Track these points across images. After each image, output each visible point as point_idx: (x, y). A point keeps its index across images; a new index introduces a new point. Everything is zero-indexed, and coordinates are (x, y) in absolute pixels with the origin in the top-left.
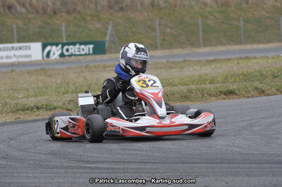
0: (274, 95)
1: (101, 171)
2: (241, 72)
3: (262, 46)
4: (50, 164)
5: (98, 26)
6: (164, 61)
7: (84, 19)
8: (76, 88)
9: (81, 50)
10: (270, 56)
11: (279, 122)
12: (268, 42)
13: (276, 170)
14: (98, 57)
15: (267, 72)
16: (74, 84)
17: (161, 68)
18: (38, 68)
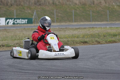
0: (104, 44)
1: (29, 74)
2: (90, 34)
3: (99, 23)
4: (8, 70)
5: (30, 11)
6: (58, 28)
7: (24, 9)
8: (20, 38)
9: (22, 21)
10: (103, 27)
11: (106, 56)
12: (102, 21)
13: (104, 76)
14: (29, 25)
15: (101, 34)
16: (19, 36)
17: (56, 31)
18: (4, 29)
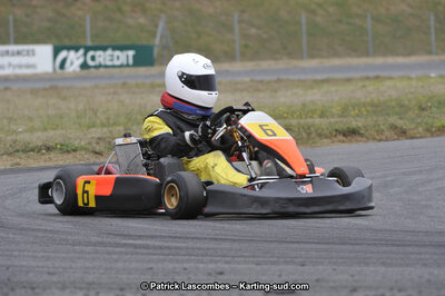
0: (421, 137)
1: (151, 251)
2: (369, 100)
3: (400, 60)
4: (70, 237)
5: (142, 20)
6: (247, 79)
7: (120, 10)
8: (108, 119)
9: (115, 58)
10: (413, 76)
11: (430, 181)
12: (410, 54)
13: (427, 256)
14: (142, 70)
15: (409, 101)
16: (104, 112)
17: (242, 90)
18: (48, 85)
